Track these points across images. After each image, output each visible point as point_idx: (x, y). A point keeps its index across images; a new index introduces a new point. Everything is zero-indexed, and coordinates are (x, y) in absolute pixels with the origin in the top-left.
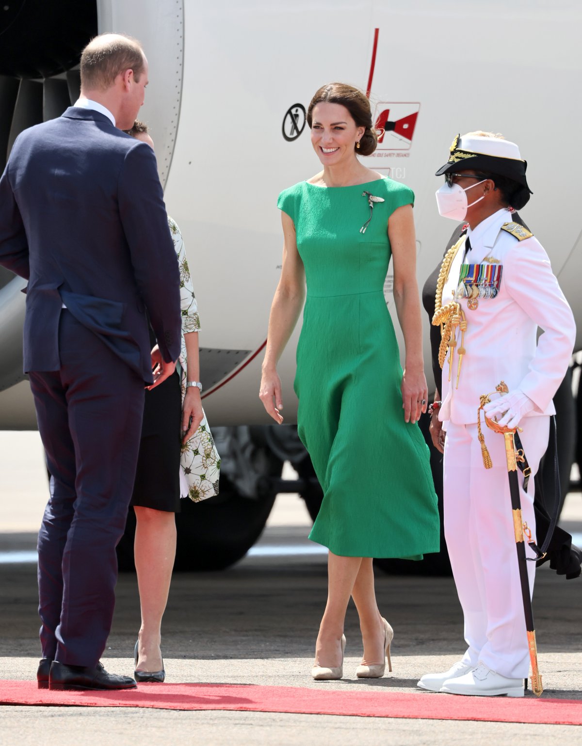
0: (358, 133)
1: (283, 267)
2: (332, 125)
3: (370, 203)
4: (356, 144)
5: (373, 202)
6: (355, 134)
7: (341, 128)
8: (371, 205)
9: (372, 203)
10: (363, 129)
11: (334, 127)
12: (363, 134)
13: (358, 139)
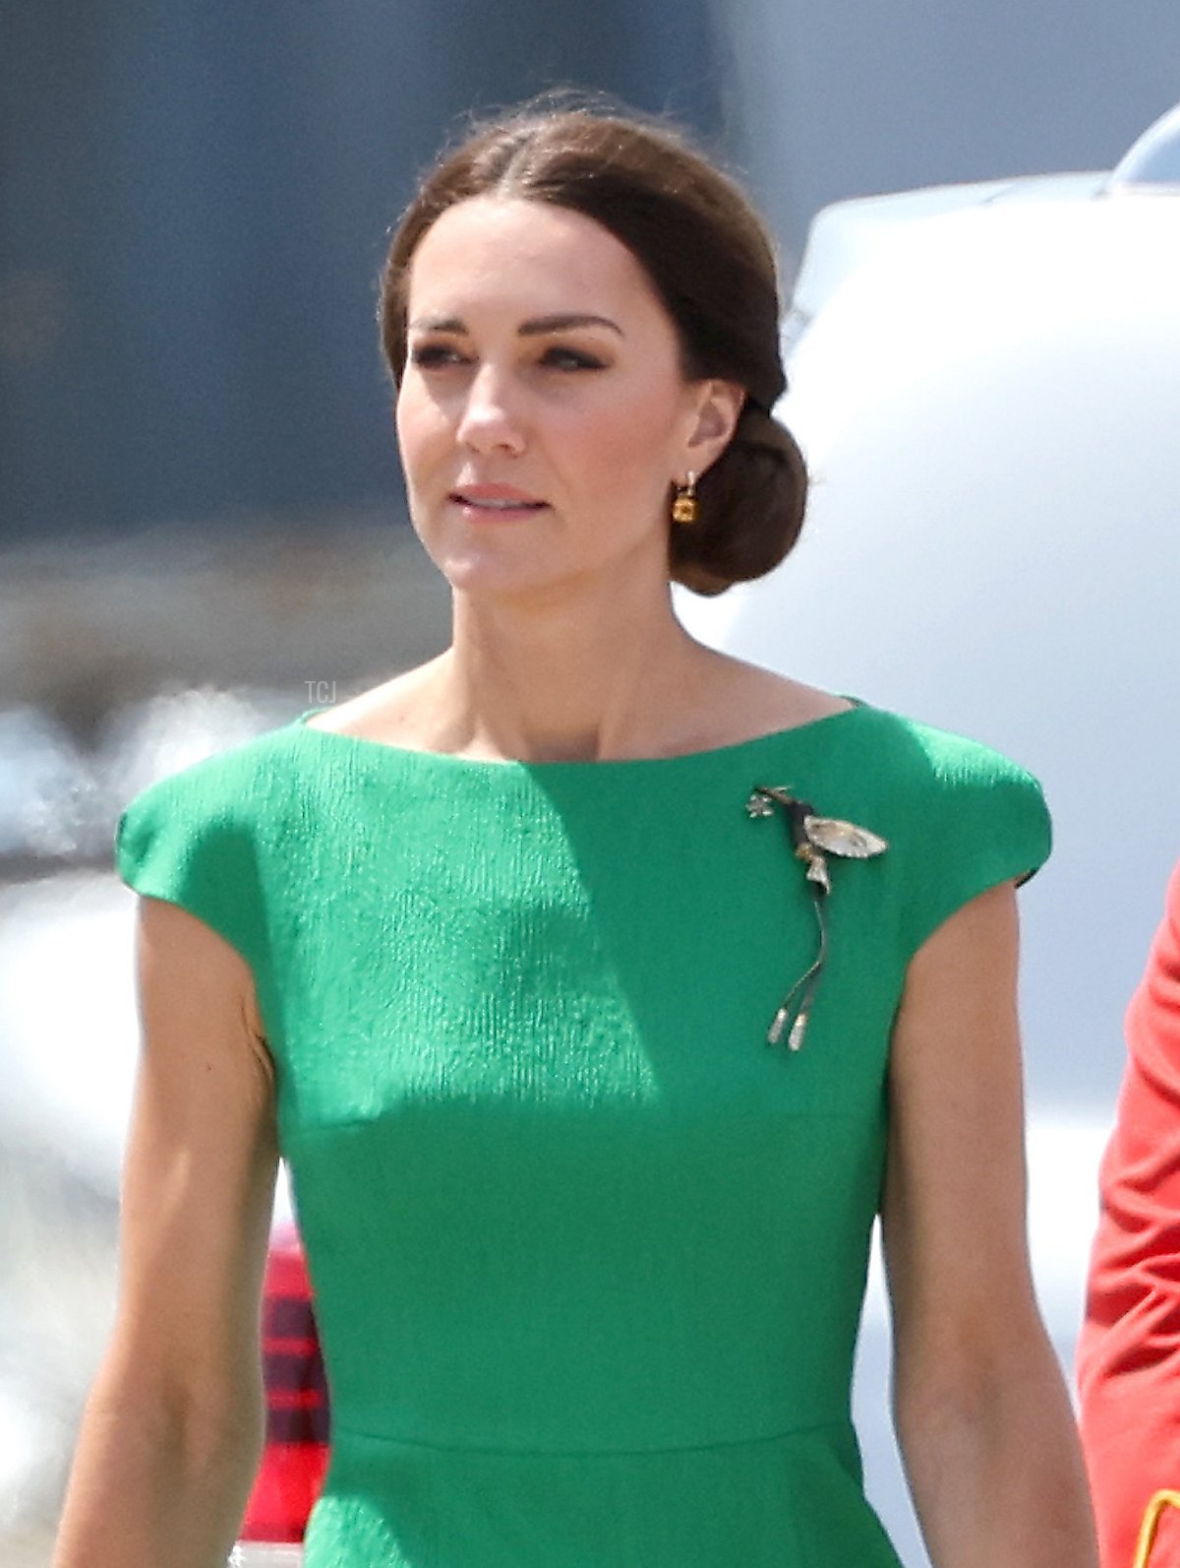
0: (691, 423)
1: (123, 1212)
2: (528, 329)
3: (808, 865)
4: (675, 491)
5: (829, 856)
6: (671, 426)
7: (588, 363)
8: (819, 874)
9: (819, 861)
10: (728, 408)
11: (536, 343)
12: (725, 437)
13: (692, 462)
